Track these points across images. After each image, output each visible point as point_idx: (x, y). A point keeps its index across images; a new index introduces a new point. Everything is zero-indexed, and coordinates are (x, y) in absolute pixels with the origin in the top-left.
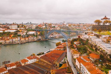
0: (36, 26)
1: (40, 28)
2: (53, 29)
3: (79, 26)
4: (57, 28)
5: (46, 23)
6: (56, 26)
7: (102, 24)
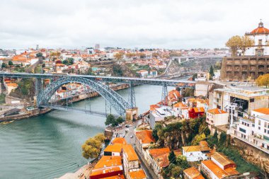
0: (4, 60)
1: (18, 66)
2: (66, 67)
3: (142, 57)
4: (79, 66)
5: (43, 50)
6: (76, 59)
7: (250, 52)
